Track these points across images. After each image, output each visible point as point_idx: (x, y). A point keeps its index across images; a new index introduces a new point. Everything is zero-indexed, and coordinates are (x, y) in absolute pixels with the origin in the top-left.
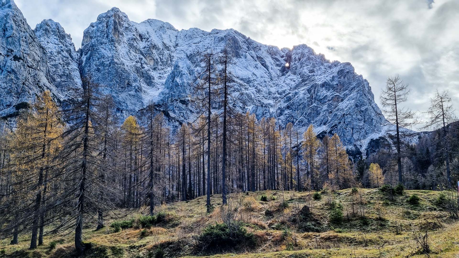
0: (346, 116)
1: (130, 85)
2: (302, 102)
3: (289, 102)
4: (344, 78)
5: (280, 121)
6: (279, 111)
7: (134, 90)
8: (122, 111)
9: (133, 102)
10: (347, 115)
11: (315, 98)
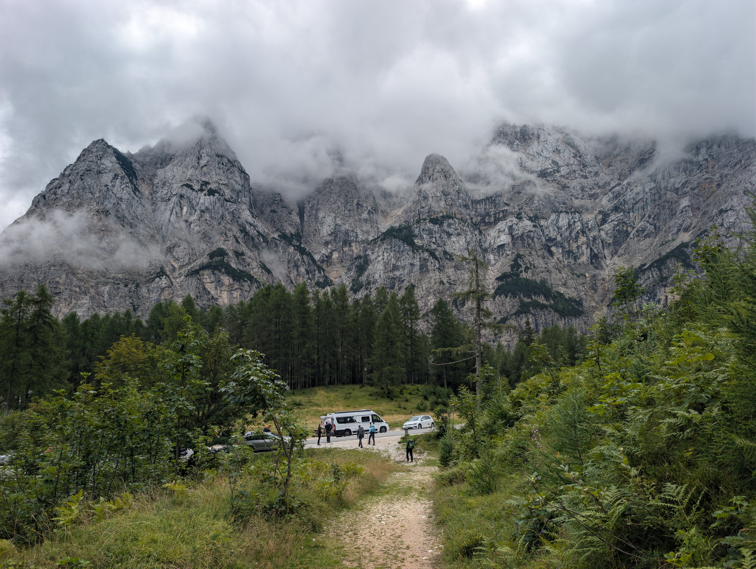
0: (726, 214)
1: (360, 205)
2: (641, 196)
3: (617, 201)
4: (719, 146)
5: (603, 233)
6: (600, 217)
7: (366, 212)
8: (350, 244)
9: (364, 229)
10: (726, 211)
11: (666, 188)
